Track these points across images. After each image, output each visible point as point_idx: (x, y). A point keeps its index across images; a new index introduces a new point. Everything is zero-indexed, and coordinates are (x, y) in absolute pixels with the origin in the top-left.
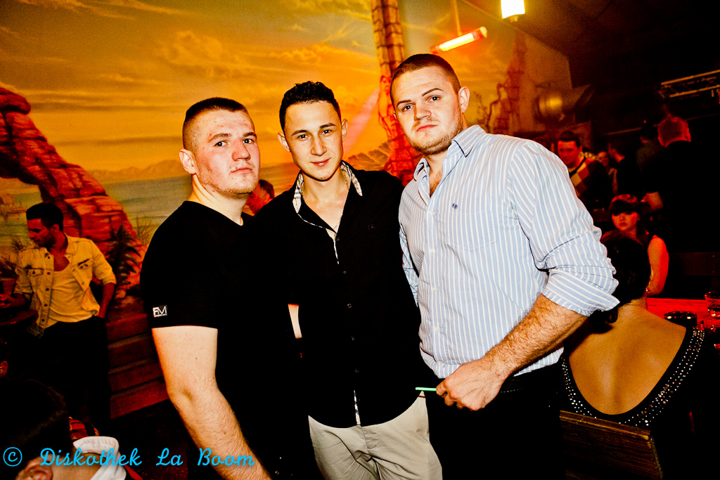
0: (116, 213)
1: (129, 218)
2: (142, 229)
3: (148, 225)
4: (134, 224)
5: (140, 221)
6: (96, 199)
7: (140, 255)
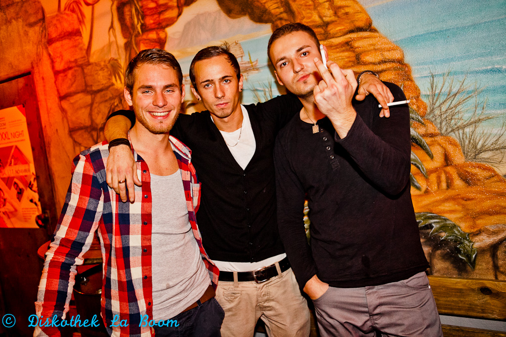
0: (389, 65)
1: (415, 75)
2: (441, 99)
3: (455, 90)
4: (424, 87)
5: (438, 82)
6: (354, 40)
7: (431, 157)
